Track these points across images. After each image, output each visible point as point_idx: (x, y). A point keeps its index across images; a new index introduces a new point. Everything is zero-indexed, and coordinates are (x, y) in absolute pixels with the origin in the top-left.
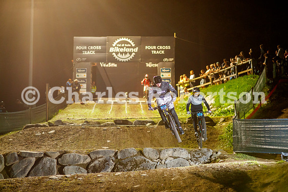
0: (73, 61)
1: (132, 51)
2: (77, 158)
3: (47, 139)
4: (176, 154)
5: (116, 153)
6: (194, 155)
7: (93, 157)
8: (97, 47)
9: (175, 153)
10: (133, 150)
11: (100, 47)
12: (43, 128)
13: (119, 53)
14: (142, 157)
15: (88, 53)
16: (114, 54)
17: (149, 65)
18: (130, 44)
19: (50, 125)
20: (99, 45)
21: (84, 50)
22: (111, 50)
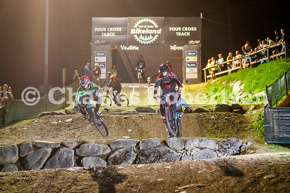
0: (91, 43)
1: (155, 33)
2: (96, 149)
3: (63, 128)
4: (202, 145)
5: (138, 144)
6: (222, 146)
7: (114, 147)
8: (118, 28)
9: (202, 143)
10: (156, 140)
11: (120, 29)
12: (59, 116)
13: (141, 35)
14: (167, 148)
15: (108, 35)
16: (135, 36)
17: (174, 48)
18: (153, 25)
19: (67, 112)
20: (119, 27)
21: (104, 32)
22: (133, 31)
